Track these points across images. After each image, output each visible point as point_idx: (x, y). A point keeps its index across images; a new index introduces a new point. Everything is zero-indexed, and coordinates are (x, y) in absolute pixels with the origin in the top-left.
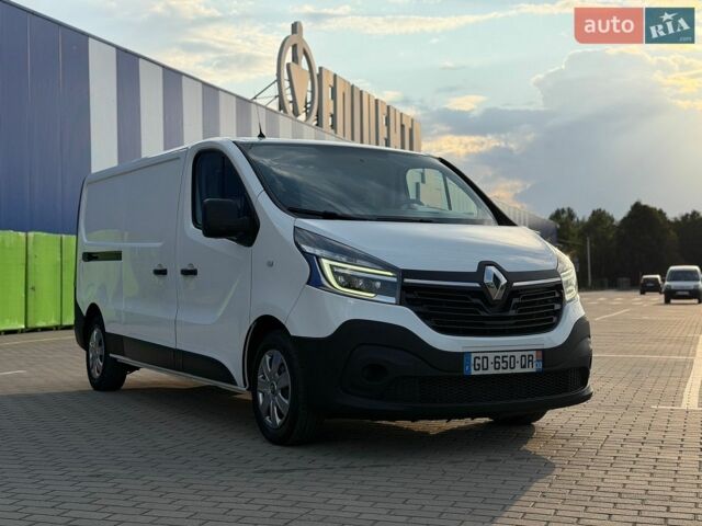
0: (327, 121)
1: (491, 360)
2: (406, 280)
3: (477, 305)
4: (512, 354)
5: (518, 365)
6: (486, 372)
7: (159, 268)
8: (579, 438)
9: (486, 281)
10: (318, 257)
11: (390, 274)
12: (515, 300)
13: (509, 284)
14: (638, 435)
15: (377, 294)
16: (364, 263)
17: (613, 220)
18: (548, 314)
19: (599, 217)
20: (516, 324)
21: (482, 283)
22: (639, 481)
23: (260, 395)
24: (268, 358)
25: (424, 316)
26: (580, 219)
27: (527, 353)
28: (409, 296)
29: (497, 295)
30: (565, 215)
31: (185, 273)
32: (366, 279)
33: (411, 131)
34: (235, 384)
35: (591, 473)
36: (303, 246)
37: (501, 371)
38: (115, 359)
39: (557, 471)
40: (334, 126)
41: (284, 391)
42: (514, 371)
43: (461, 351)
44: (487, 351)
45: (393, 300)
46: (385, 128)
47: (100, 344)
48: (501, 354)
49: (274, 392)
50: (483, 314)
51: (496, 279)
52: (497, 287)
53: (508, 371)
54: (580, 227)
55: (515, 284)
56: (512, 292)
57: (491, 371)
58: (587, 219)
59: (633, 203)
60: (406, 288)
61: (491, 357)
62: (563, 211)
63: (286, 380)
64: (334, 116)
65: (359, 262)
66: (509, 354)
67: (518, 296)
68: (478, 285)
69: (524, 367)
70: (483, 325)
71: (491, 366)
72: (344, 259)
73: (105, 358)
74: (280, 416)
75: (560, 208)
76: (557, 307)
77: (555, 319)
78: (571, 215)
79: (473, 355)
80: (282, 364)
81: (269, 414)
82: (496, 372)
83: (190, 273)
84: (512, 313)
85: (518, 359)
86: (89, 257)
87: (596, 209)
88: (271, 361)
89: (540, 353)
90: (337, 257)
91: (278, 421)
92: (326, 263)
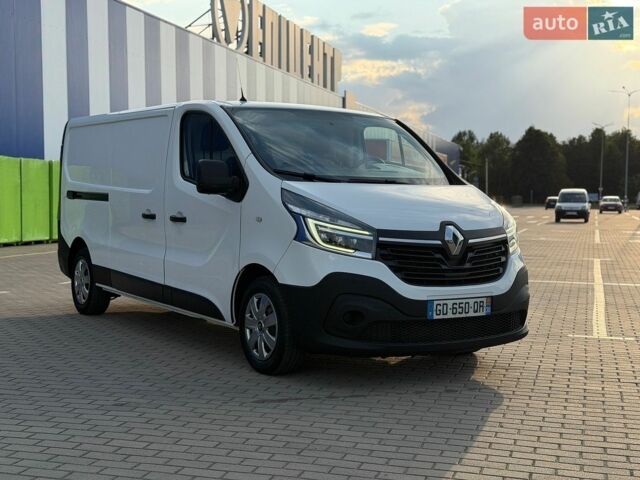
0: (257, 49)
1: (450, 306)
2: (381, 239)
3: (439, 260)
4: (467, 301)
5: (471, 310)
6: (446, 317)
7: (147, 213)
8: (515, 369)
9: (447, 238)
10: (304, 217)
11: (367, 233)
12: (470, 255)
13: (465, 240)
14: (564, 365)
15: (356, 250)
16: (343, 223)
17: (508, 143)
18: (496, 265)
19: (496, 140)
20: (471, 275)
21: (443, 240)
22: (575, 412)
23: (248, 331)
24: (256, 300)
25: (395, 270)
26: (480, 141)
27: (479, 300)
28: (383, 252)
29: (455, 250)
30: (466, 138)
31: (174, 219)
32: (345, 237)
33: (332, 59)
34: (223, 319)
35: (534, 403)
36: (290, 206)
37: (458, 316)
38: (101, 288)
39: (506, 402)
40: (262, 54)
41: (272, 330)
42: (468, 315)
43: (425, 299)
44: (448, 299)
45: (369, 256)
46: (309, 56)
47: (86, 274)
48: (458, 302)
49: (261, 329)
50: (444, 267)
51: (455, 237)
52: (456, 243)
53: (464, 315)
54: (480, 148)
55: (470, 241)
56: (467, 248)
57: (450, 315)
58: (485, 141)
59: (527, 128)
60: (381, 246)
61: (450, 303)
62: (465, 133)
63: (274, 320)
64: (262, 45)
65: (340, 222)
66: (464, 301)
67: (473, 251)
68: (439, 242)
69: (475, 312)
70: (444, 277)
71: (450, 311)
72: (327, 219)
73: (91, 287)
74: (268, 350)
75: (462, 130)
76: (503, 259)
77: (501, 269)
78: (472, 137)
79: (436, 303)
80: (269, 306)
81: (256, 347)
82: (453, 316)
83: (179, 220)
84: (468, 265)
85: (471, 304)
86: (73, 195)
87: (493, 132)
88: (258, 303)
89: (489, 300)
90: (321, 217)
91: (265, 354)
92: (311, 223)
